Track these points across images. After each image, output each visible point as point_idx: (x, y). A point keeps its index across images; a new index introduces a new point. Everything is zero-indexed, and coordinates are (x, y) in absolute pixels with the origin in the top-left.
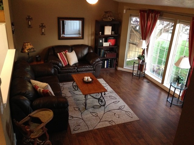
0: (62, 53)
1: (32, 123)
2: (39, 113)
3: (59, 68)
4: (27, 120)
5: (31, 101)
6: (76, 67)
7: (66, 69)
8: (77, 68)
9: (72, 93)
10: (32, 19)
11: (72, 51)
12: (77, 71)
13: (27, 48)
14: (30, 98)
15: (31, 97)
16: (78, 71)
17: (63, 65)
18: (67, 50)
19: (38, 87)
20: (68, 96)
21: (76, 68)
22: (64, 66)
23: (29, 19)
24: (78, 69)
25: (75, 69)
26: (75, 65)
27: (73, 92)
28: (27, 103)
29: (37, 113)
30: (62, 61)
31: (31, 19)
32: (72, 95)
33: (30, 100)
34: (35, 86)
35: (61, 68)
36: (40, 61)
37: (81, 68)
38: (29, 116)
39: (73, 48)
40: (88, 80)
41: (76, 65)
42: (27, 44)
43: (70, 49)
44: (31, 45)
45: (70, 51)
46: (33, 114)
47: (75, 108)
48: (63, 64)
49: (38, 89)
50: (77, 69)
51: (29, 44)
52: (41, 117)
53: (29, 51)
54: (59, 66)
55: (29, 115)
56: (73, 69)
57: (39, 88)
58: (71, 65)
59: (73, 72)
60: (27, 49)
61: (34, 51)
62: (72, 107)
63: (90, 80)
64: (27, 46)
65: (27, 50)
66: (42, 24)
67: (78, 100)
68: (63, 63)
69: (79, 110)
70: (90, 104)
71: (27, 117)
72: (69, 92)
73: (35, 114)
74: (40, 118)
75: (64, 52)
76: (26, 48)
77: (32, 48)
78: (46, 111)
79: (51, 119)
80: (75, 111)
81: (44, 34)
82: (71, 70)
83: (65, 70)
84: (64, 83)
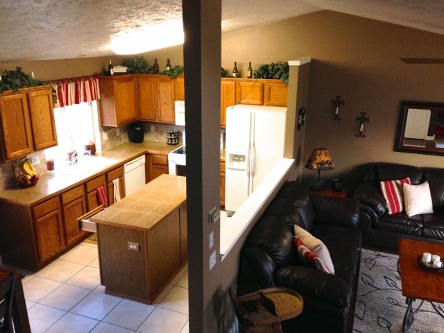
0: (393, 182)
1: (264, 308)
2: (280, 294)
3: (376, 215)
4: (254, 298)
5: (278, 266)
6: (423, 223)
7: (392, 222)
8: (424, 227)
9: (390, 282)
10: (343, 103)
11: (422, 182)
12: (423, 232)
13: (318, 161)
14: (278, 260)
15: (281, 258)
16: (423, 235)
17: (387, 210)
18: (408, 179)
19: (302, 243)
20: (376, 285)
21: (421, 226)
22: (390, 213)
23: (338, 102)
24: (426, 230)
25: (417, 226)
26: (419, 218)
27: (394, 280)
28: (269, 268)
29: (275, 292)
30: (387, 201)
31: (341, 103)
32: (389, 287)
33: (276, 263)
34: (298, 239)
35: (380, 216)
36: (339, 191)
37: (435, 229)
38: (261, 293)
39: (427, 175)
40: (432, 262)
41: (422, 218)
42: (319, 151)
43: (419, 177)
44: (326, 155)
45: (418, 182)
46: (268, 293)
47: (380, 320)
48: (390, 209)
49: (300, 248)
50: (422, 228)
51: (323, 152)
52: (278, 303)
53: (319, 166)
54: (377, 212)
55: (259, 291)
56: (410, 225)
57: (302, 246)
58: (410, 216)
59: (410, 234)
60: (316, 162)
61: (330, 168)
62: (374, 314)
63: (439, 265)
64: (318, 157)
65: (317, 164)
66: (363, 114)
67: (398, 305)
68: (389, 206)
69: (389, 328)
70: (423, 323)
71: (255, 293)
72: (385, 277)
73: (271, 293)
74: (276, 305)
75: (399, 182)
76: (315, 159)
77: (328, 161)
78: (292, 296)
79: (293, 316)
80: (378, 326)
81: (362, 134)
82: (406, 227)
83: (390, 224)
84: (382, 254)
